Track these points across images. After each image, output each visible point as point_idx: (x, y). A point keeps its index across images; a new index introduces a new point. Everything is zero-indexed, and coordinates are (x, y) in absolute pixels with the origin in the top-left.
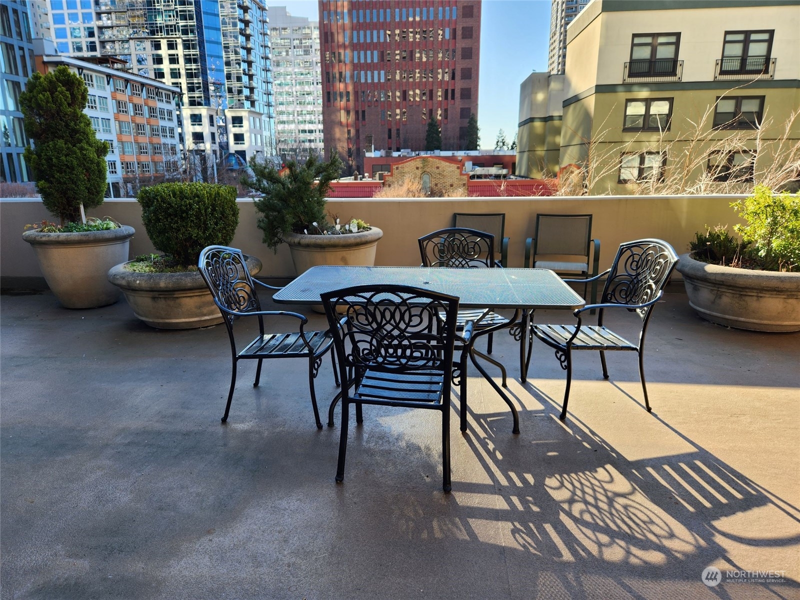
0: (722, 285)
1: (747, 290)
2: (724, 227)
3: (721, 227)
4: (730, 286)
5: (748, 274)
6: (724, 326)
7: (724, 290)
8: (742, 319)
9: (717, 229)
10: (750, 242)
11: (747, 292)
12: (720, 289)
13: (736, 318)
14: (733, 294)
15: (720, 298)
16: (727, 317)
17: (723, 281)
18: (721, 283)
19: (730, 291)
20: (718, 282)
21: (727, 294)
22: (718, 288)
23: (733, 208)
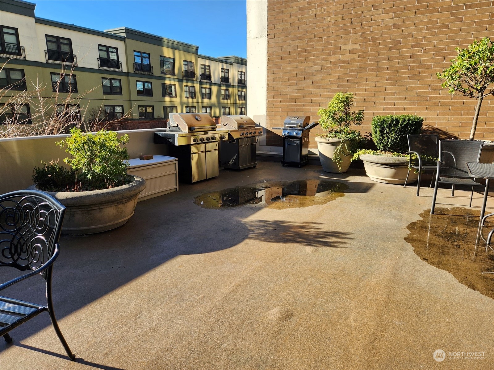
0: (73, 206)
1: (92, 206)
2: (57, 161)
3: (54, 162)
4: (80, 206)
5: (90, 194)
6: (81, 235)
7: (75, 210)
8: (93, 227)
9: (52, 163)
10: (77, 169)
11: (91, 207)
12: (72, 210)
13: (88, 228)
14: (82, 211)
15: (73, 216)
16: (82, 228)
17: (73, 204)
18: (72, 205)
19: (80, 210)
20: (69, 205)
21: (78, 212)
22: (70, 209)
23: (59, 146)
